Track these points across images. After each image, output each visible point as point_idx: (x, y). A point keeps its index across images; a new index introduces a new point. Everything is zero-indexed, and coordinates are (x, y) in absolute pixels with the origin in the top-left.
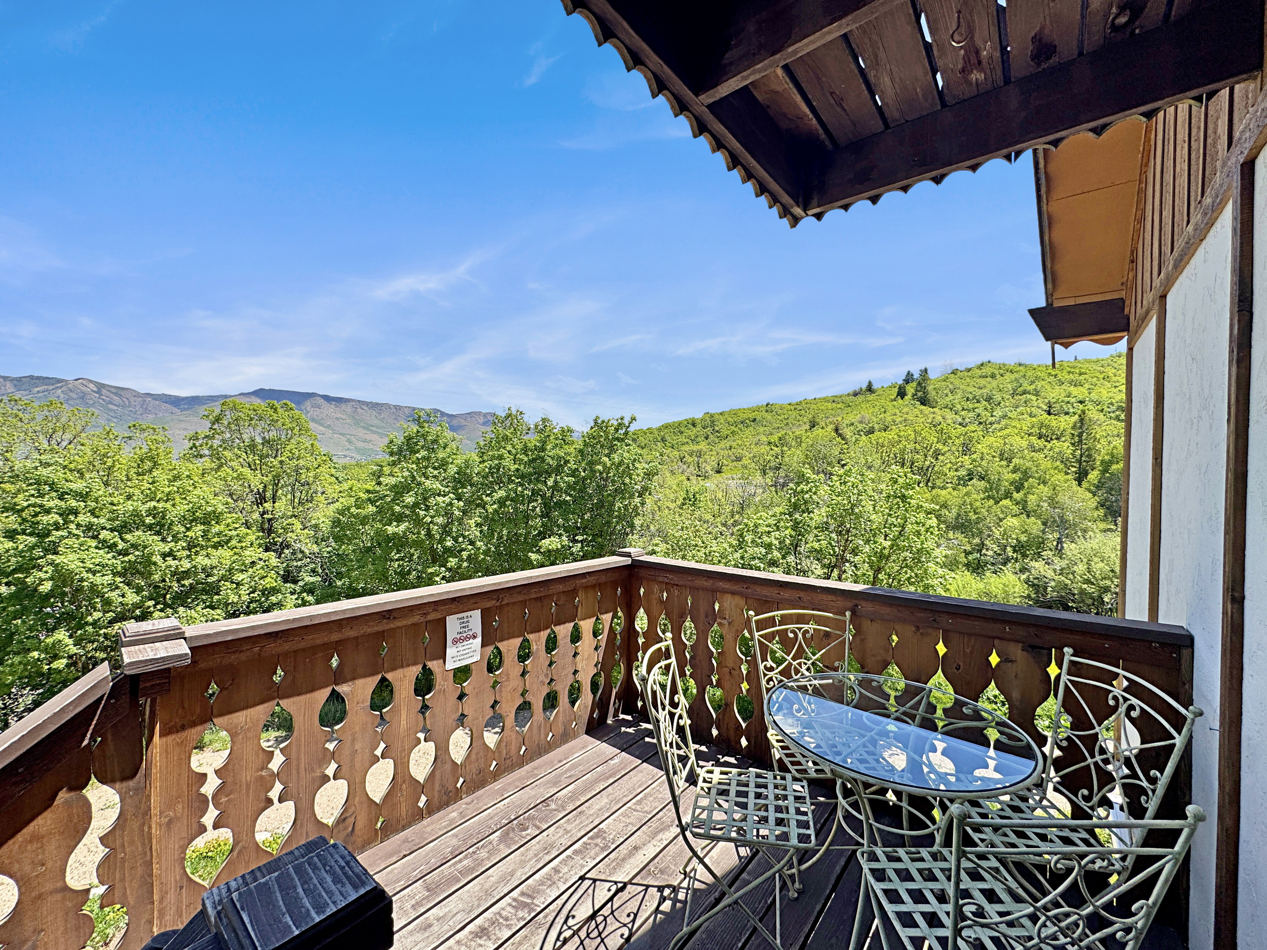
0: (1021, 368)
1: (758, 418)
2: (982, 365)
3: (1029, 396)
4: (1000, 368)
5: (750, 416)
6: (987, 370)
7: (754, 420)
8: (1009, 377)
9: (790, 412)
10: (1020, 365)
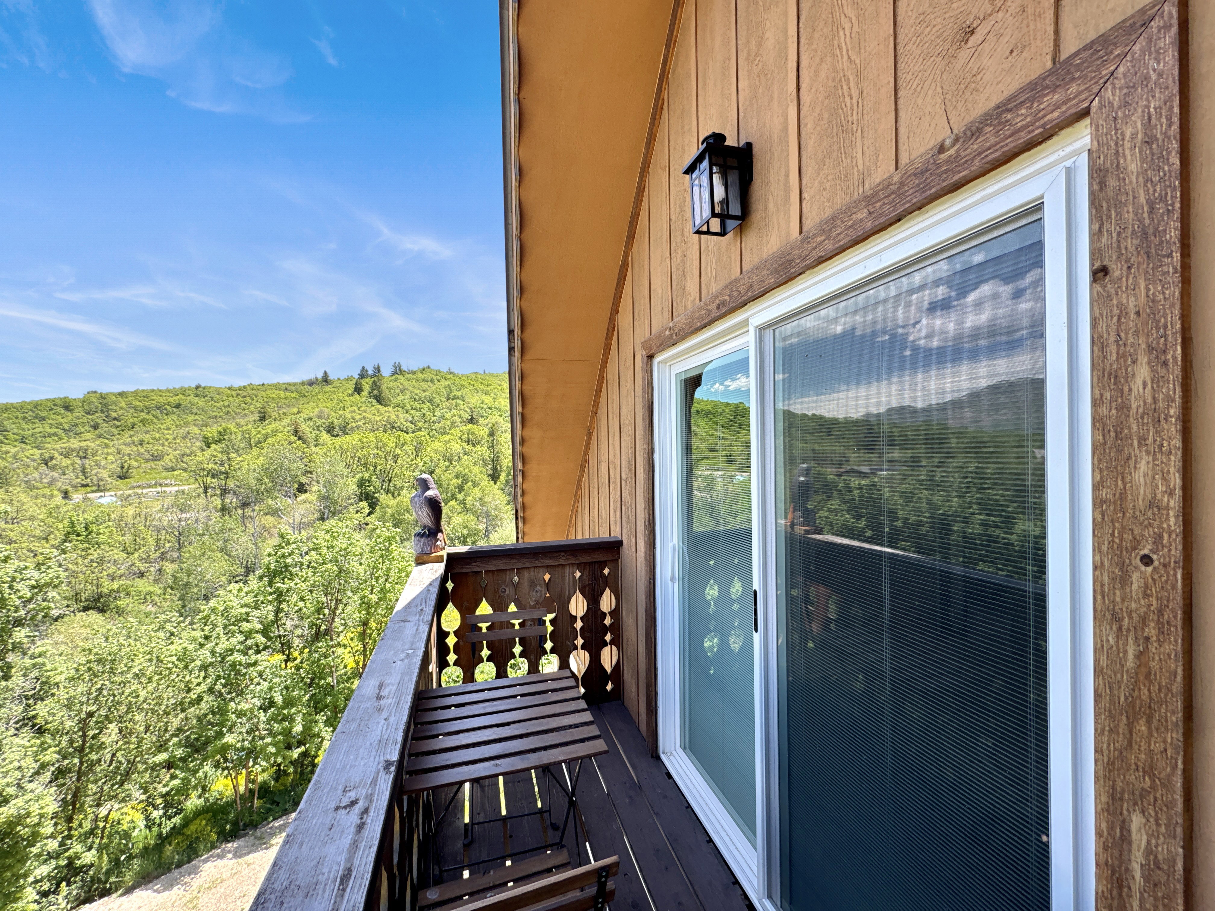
0: (451, 376)
1: (184, 404)
2: (424, 369)
3: (458, 401)
4: (437, 375)
5: (171, 400)
6: (428, 375)
7: (178, 406)
8: (444, 383)
9: (231, 399)
10: (451, 373)
